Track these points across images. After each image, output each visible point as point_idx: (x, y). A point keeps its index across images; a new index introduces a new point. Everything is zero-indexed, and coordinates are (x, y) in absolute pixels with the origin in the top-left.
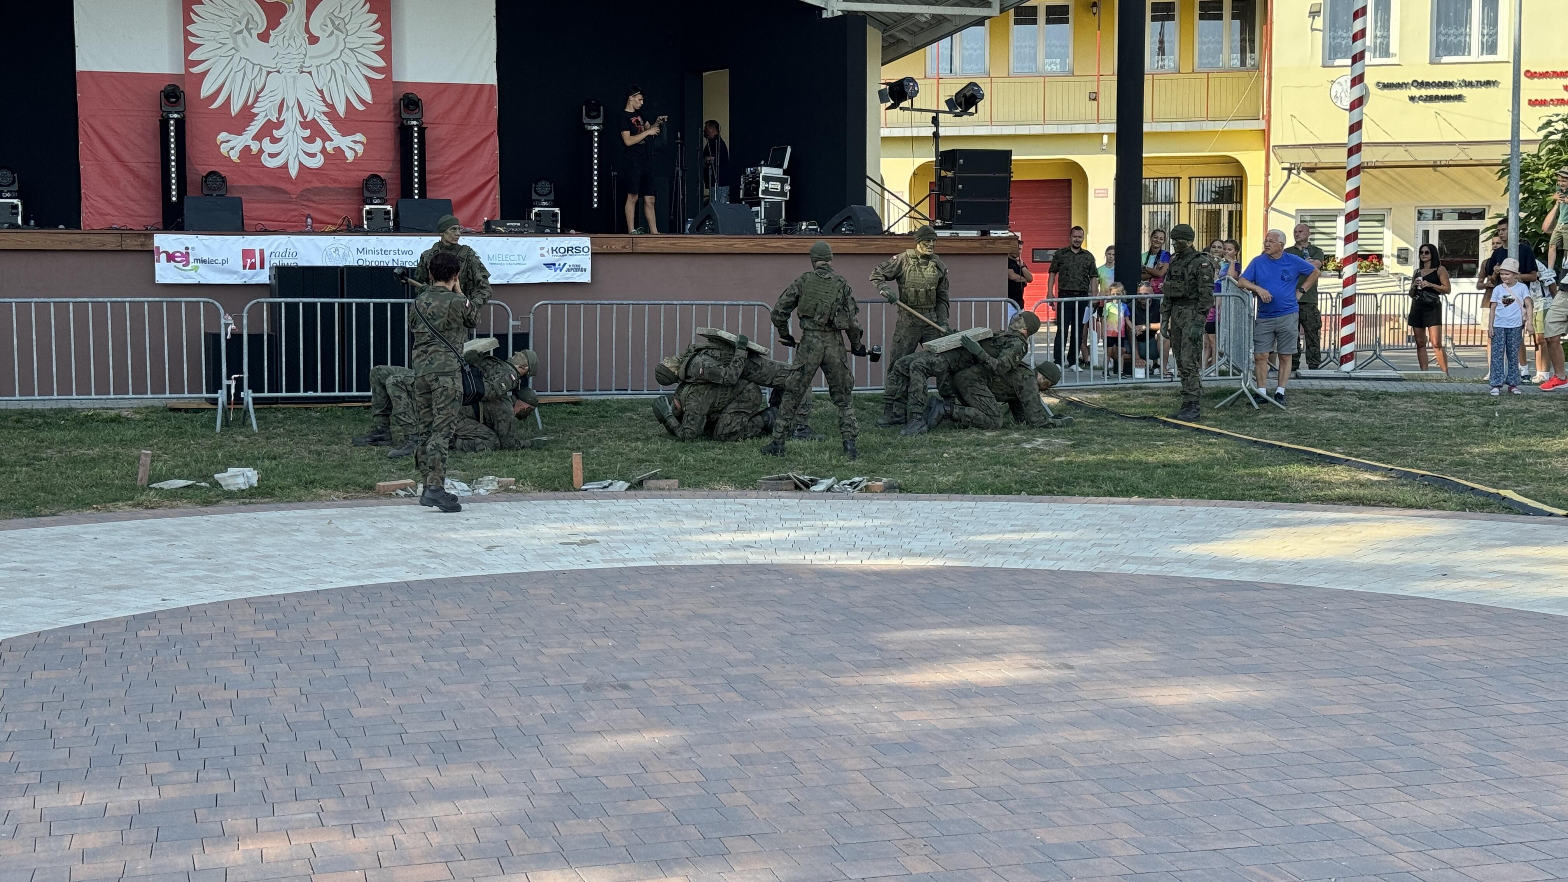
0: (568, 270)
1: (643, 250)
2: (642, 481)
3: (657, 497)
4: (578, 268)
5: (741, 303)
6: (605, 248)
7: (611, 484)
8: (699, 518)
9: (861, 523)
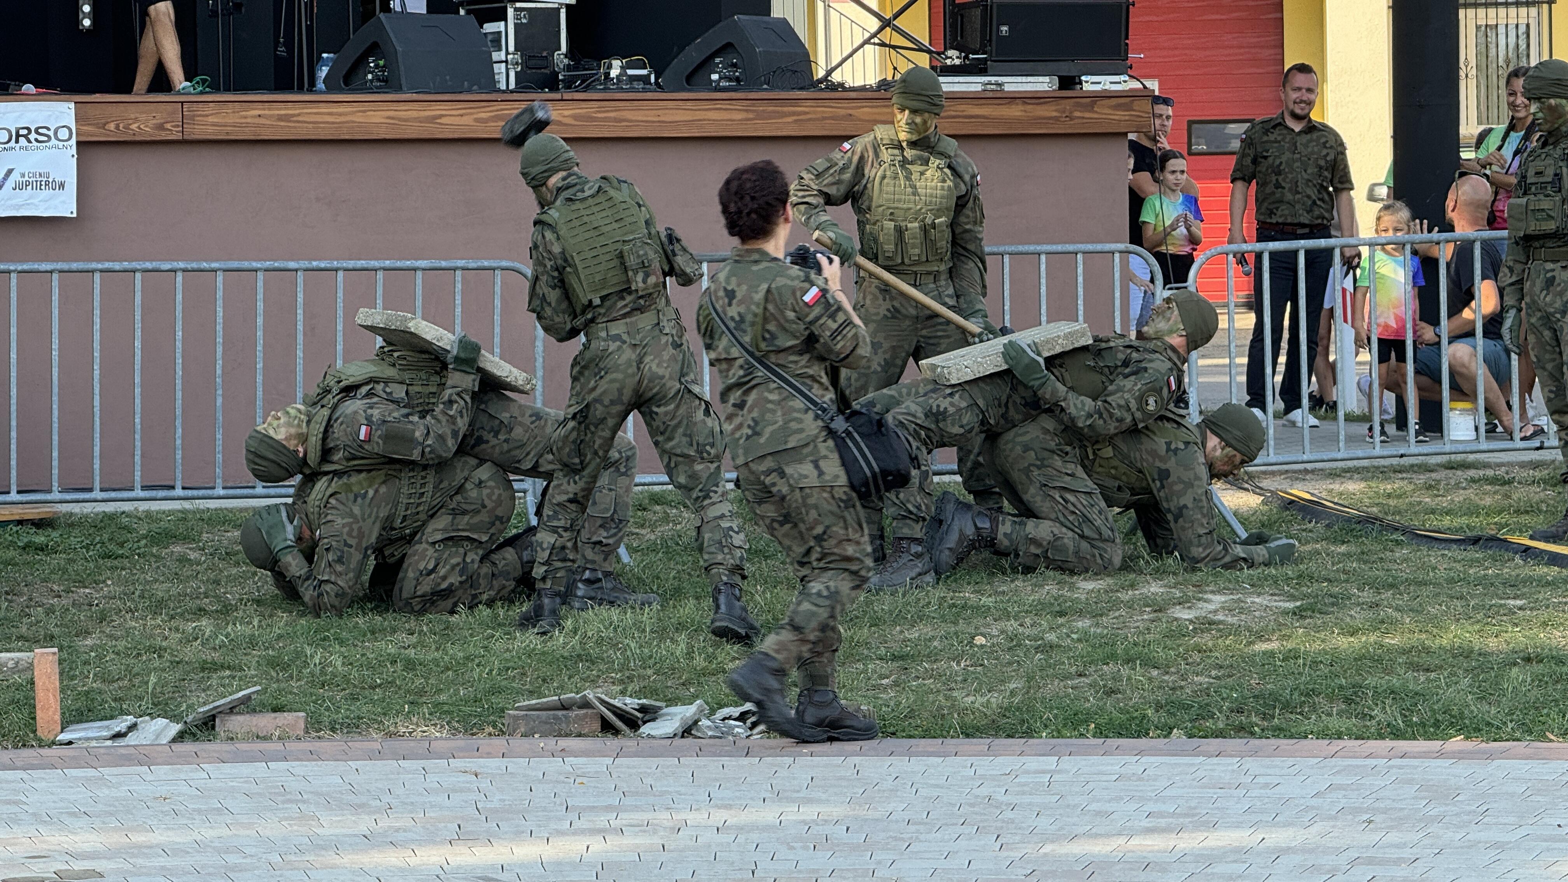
0: (19, 187)
1: (210, 133)
2: (214, 717)
3: (250, 759)
4: (44, 182)
5: (461, 263)
6: (111, 132)
7: (133, 727)
8: (358, 808)
9: (769, 815)
